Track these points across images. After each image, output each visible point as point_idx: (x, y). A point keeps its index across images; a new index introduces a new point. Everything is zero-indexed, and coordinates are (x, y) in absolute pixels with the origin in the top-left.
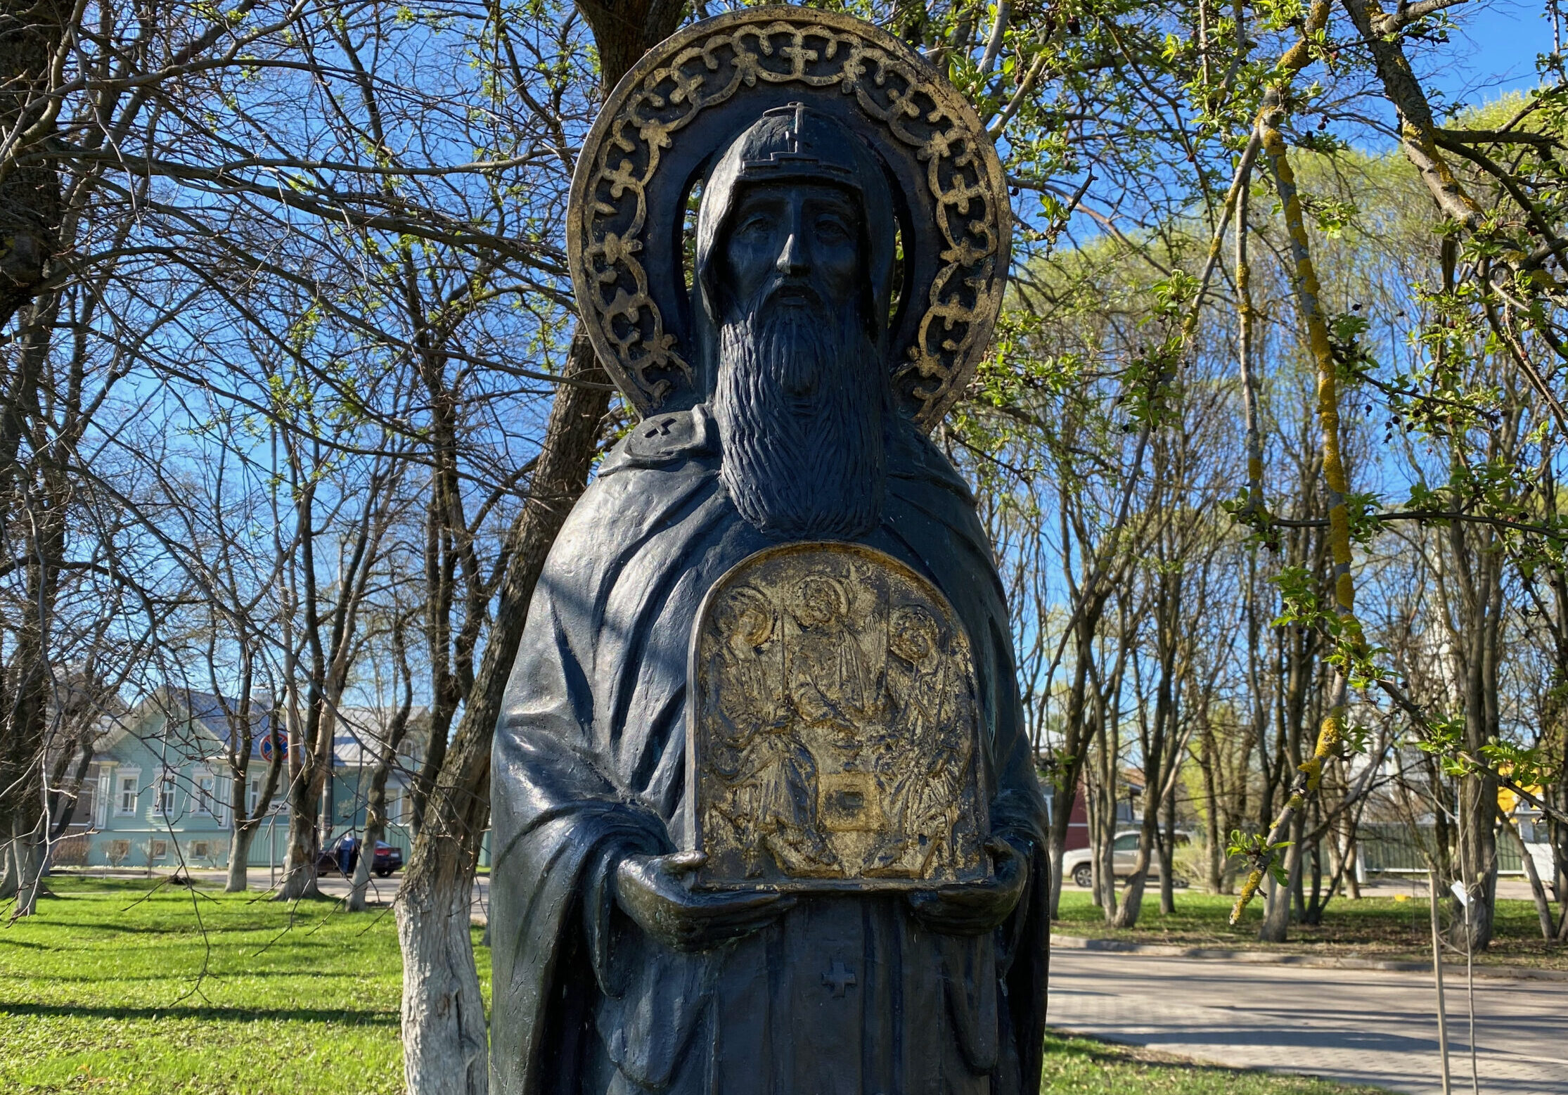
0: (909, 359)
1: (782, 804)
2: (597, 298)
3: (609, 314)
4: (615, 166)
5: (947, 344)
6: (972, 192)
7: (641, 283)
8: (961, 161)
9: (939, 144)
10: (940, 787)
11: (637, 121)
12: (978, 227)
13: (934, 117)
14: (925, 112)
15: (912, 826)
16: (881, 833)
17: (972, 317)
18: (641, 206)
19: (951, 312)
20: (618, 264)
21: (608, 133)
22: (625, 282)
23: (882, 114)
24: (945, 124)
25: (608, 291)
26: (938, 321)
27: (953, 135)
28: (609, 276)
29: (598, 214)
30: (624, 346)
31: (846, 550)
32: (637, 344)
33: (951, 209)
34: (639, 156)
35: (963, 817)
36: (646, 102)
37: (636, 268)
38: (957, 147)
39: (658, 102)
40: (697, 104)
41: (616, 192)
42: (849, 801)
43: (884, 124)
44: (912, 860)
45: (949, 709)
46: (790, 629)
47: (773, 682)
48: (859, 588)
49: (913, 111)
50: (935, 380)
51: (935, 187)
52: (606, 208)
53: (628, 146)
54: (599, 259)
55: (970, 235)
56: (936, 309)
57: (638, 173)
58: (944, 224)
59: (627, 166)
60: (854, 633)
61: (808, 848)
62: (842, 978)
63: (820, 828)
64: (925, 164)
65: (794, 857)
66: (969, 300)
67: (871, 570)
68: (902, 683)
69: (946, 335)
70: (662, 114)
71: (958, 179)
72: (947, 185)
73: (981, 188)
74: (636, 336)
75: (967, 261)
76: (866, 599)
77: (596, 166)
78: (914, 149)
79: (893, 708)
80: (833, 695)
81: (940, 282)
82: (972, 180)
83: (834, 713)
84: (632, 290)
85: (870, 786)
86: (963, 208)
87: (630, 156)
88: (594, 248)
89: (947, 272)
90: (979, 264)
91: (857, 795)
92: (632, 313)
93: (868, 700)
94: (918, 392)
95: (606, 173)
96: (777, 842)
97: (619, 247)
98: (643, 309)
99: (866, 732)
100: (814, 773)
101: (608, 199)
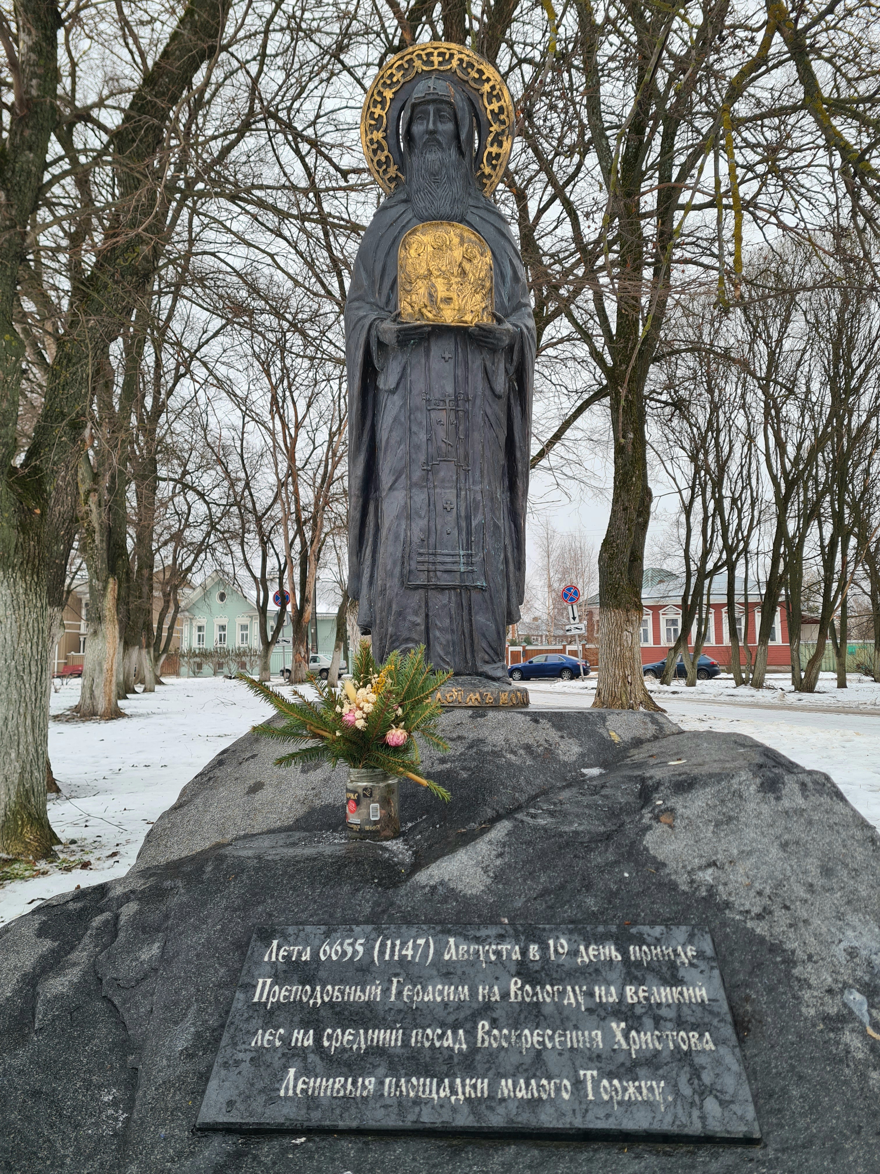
0: (480, 169)
1: (426, 300)
2: (371, 154)
3: (376, 160)
4: (375, 107)
5: (494, 162)
6: (499, 104)
7: (386, 148)
8: (495, 93)
9: (486, 88)
10: (478, 297)
11: (382, 90)
12: (502, 117)
13: (484, 77)
14: (481, 76)
15: (469, 307)
16: (459, 310)
17: (502, 151)
18: (385, 120)
19: (494, 150)
20: (378, 142)
21: (372, 95)
22: (380, 147)
23: (465, 78)
24: (488, 80)
25: (375, 152)
26: (490, 153)
27: (491, 83)
28: (375, 146)
29: (371, 125)
30: (381, 171)
31: (450, 224)
32: (385, 170)
33: (492, 111)
34: (383, 103)
35: (486, 307)
36: (385, 83)
37: (384, 143)
38: (493, 88)
39: (389, 82)
40: (402, 81)
41: (376, 116)
42: (448, 300)
43: (467, 82)
44: (468, 318)
45: (483, 274)
46: (430, 249)
47: (424, 264)
48: (454, 237)
49: (477, 76)
50: (490, 176)
51: (486, 103)
52: (373, 122)
53: (379, 99)
54: (371, 140)
55: (500, 120)
56: (489, 149)
57: (383, 108)
58: (490, 117)
59: (379, 106)
60: (451, 250)
61: (434, 312)
62: (447, 356)
63: (439, 308)
64: (482, 95)
65: (430, 315)
66: (500, 145)
67: (458, 231)
68: (467, 266)
69: (493, 159)
70: (390, 86)
71: (494, 100)
72: (490, 103)
73: (502, 103)
74: (384, 167)
75: (499, 130)
76: (456, 240)
77: (369, 107)
78: (478, 90)
79: (464, 273)
80: (443, 269)
81: (490, 139)
82: (499, 99)
83: (443, 274)
84: (383, 151)
85: (455, 297)
86: (496, 111)
87: (380, 102)
88: (369, 137)
89: (492, 135)
90: (503, 131)
91: (451, 299)
92: (383, 159)
93: (455, 270)
94: (485, 181)
95: (372, 109)
96: (424, 310)
97: (378, 135)
98: (387, 157)
99: (454, 280)
100: (436, 291)
101: (374, 119)
